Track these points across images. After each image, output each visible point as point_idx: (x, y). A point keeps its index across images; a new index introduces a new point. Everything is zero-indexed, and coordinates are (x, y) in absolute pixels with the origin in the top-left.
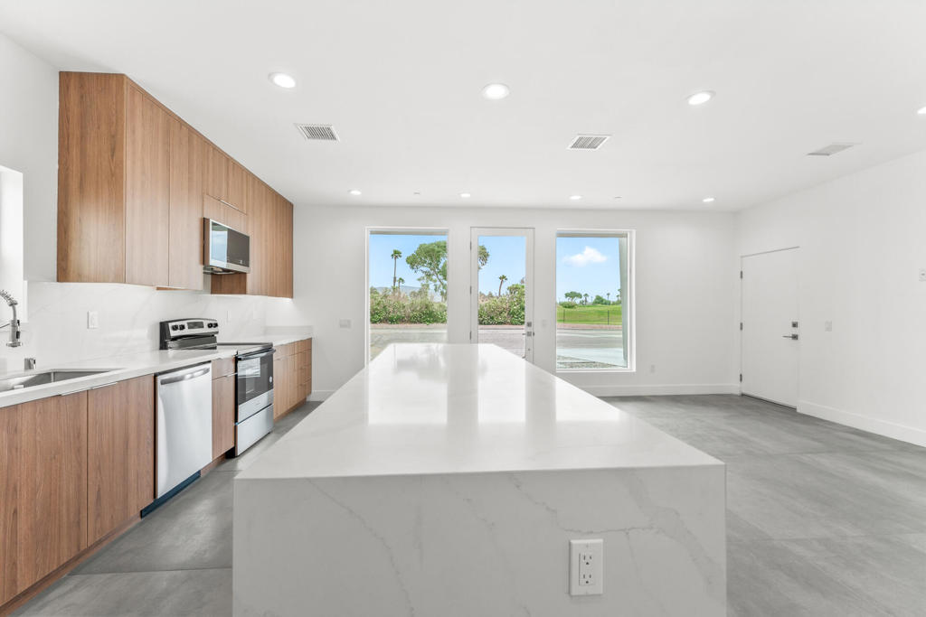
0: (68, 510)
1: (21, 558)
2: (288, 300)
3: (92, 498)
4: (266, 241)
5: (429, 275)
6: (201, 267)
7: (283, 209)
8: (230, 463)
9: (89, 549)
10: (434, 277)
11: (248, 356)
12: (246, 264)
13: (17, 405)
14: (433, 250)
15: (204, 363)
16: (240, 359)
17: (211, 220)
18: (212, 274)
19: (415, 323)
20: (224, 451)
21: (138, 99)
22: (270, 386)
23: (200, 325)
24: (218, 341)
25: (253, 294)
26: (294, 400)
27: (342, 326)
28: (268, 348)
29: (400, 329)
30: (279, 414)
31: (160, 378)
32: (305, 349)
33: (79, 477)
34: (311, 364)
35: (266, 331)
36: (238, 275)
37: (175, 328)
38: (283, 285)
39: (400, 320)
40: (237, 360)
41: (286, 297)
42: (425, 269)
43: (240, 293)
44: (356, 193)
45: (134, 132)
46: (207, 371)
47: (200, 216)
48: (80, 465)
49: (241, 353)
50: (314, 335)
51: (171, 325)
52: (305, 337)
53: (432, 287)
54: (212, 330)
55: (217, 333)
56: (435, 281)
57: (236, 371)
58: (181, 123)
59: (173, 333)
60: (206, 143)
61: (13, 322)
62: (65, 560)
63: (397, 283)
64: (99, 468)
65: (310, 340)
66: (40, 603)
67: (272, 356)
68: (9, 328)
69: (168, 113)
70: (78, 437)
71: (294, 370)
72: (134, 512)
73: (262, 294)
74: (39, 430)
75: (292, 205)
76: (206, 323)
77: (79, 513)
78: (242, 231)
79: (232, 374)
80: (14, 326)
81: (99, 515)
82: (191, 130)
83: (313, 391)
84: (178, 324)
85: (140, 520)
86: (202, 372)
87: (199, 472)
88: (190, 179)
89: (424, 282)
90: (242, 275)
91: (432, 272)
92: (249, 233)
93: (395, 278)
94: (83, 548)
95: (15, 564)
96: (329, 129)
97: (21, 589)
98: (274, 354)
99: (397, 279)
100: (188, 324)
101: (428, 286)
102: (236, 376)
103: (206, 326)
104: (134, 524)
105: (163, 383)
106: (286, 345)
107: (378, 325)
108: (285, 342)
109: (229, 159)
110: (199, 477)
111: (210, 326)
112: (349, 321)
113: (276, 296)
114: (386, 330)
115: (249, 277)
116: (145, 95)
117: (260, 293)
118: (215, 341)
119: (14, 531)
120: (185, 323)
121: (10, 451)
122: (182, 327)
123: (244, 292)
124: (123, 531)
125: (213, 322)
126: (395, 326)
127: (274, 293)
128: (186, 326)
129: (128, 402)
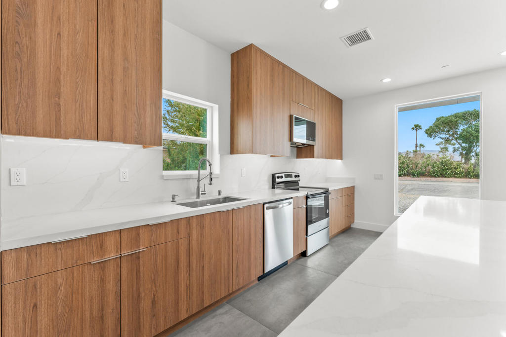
0: (224, 270)
1: (206, 290)
2: (339, 161)
3: (235, 266)
4: (326, 125)
5: (447, 141)
6: (289, 143)
7: (336, 104)
8: (303, 259)
9: (233, 293)
10: (454, 141)
11: (314, 196)
12: (314, 140)
13: (204, 214)
14: (451, 121)
15: (289, 199)
16: (309, 198)
17: (294, 116)
18: (297, 147)
19: (435, 177)
20: (300, 252)
21: (258, 54)
22: (327, 215)
23: (290, 176)
24: (300, 185)
25: (318, 158)
26: (342, 225)
27: (376, 178)
28: (326, 192)
29: (421, 181)
30: (333, 234)
31: (266, 206)
32: (350, 193)
33: (229, 255)
34: (354, 203)
35: (327, 180)
36: (310, 147)
37: (278, 177)
38: (336, 152)
39: (422, 174)
40: (307, 198)
41: (338, 159)
42: (444, 136)
43: (311, 157)
44: (387, 80)
45: (256, 73)
46: (290, 203)
47: (289, 114)
48: (229, 248)
49: (309, 193)
50: (357, 184)
51: (276, 175)
52: (349, 185)
53: (451, 148)
54: (297, 179)
55: (299, 180)
56: (454, 145)
57: (307, 204)
58: (279, 63)
59: (278, 180)
60: (292, 71)
61: (210, 173)
62: (223, 296)
63: (418, 149)
64: (237, 251)
65: (353, 187)
66: (213, 314)
67: (328, 196)
68: (209, 176)
69: (273, 59)
70: (229, 233)
71: (343, 206)
72: (254, 278)
73: (323, 158)
74: (212, 228)
75: (341, 101)
76: (293, 175)
77: (229, 273)
78: (312, 121)
79: (304, 206)
80: (210, 175)
81: (237, 276)
82: (284, 66)
83: (355, 221)
84: (280, 175)
85: (257, 282)
86: (287, 204)
87: (287, 261)
88: (283, 94)
89: (442, 146)
90: (312, 146)
91: (451, 138)
92: (316, 122)
93: (416, 145)
94: (231, 292)
95: (203, 292)
96: (365, 31)
97: (206, 305)
98: (330, 195)
99: (418, 145)
100: (285, 175)
101: (446, 149)
102: (307, 207)
103: (293, 176)
104: (255, 283)
105: (268, 208)
106: (338, 190)
107: (404, 178)
108: (337, 188)
109: (304, 78)
110: (287, 264)
111: (296, 176)
112: (381, 175)
113: (332, 159)
114: (409, 182)
115: (316, 148)
116: (262, 52)
117: (322, 157)
118: (298, 185)
119: (203, 276)
120: (283, 175)
121: (201, 236)
122: (282, 177)
123: (312, 156)
124: (250, 286)
125: (297, 174)
126: (417, 179)
127: (331, 157)
128: (284, 177)
129: (250, 217)
